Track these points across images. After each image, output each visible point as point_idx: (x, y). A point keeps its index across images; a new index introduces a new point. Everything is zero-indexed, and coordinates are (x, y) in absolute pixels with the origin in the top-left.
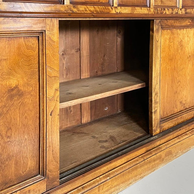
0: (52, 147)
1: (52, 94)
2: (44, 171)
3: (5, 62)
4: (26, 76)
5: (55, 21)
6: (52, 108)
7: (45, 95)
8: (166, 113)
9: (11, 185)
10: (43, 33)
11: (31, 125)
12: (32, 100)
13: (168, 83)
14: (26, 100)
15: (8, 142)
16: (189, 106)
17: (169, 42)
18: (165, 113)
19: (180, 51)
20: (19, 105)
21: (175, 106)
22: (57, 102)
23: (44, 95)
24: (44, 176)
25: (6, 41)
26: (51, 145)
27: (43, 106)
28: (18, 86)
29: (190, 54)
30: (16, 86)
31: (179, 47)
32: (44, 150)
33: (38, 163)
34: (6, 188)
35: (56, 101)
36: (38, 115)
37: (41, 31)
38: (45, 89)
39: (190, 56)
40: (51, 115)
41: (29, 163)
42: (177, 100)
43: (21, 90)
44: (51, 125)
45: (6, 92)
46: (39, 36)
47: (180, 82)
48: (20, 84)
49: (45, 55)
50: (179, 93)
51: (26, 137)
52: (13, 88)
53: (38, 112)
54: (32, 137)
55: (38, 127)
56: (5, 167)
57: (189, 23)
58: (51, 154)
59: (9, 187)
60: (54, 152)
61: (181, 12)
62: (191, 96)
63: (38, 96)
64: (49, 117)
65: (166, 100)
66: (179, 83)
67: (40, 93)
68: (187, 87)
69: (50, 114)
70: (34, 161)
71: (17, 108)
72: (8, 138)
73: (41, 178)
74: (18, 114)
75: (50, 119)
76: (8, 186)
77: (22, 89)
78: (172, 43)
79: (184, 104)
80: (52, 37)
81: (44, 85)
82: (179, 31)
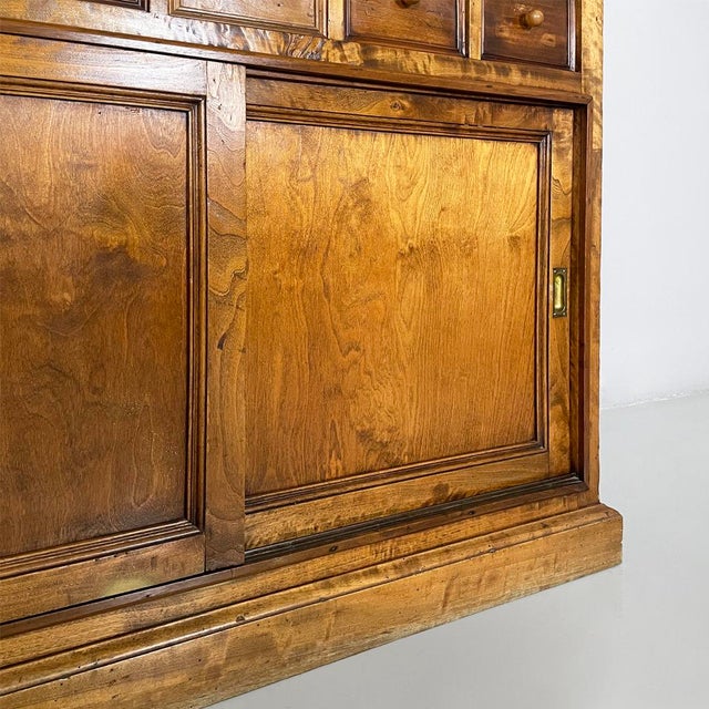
0: (224, 443)
1: (226, 287)
2: (198, 510)
3: (89, 174)
4: (149, 223)
5: (236, 74)
6: (226, 327)
7: (204, 286)
8: (279, 475)
9: (101, 532)
10: (198, 103)
11: (162, 368)
12: (165, 296)
13: (285, 349)
14: (148, 293)
15: (96, 404)
16: (410, 454)
17: (292, 176)
18: (271, 471)
19: (354, 221)
20: (129, 303)
21: (328, 447)
22: (239, 312)
23: (200, 286)
24: (197, 525)
25: (92, 115)
26: (220, 437)
27: (199, 318)
28: (125, 247)
29: (414, 242)
30: (120, 246)
31: (350, 204)
32: (198, 447)
33: (182, 484)
34: (87, 539)
35: (237, 307)
36: (184, 342)
37: (193, 96)
38: (203, 269)
39: (411, 249)
40: (220, 346)
41: (156, 480)
42: (341, 423)
43: (134, 260)
44: (221, 377)
45: (91, 259)
46: (187, 112)
47: (358, 349)
48: (131, 243)
49: (203, 169)
50: (353, 395)
51: (147, 399)
52: (111, 250)
53: (185, 334)
54: (166, 404)
55: (184, 375)
56: (84, 474)
57: (399, 113)
58: (220, 464)
59: (96, 537)
60: (229, 458)
61: (339, 54)
62: (423, 415)
63: (184, 289)
64: (216, 353)
65: (275, 415)
66: (353, 352)
67: (188, 278)
68: (400, 375)
69: (217, 342)
70: (170, 476)
71: (123, 311)
72: (94, 393)
73: (189, 530)
74: (126, 331)
75: (219, 359)
76: (92, 535)
77: (138, 258)
78: (311, 182)
79: (384, 445)
80: (226, 119)
81: (200, 255)
82: (346, 140)
